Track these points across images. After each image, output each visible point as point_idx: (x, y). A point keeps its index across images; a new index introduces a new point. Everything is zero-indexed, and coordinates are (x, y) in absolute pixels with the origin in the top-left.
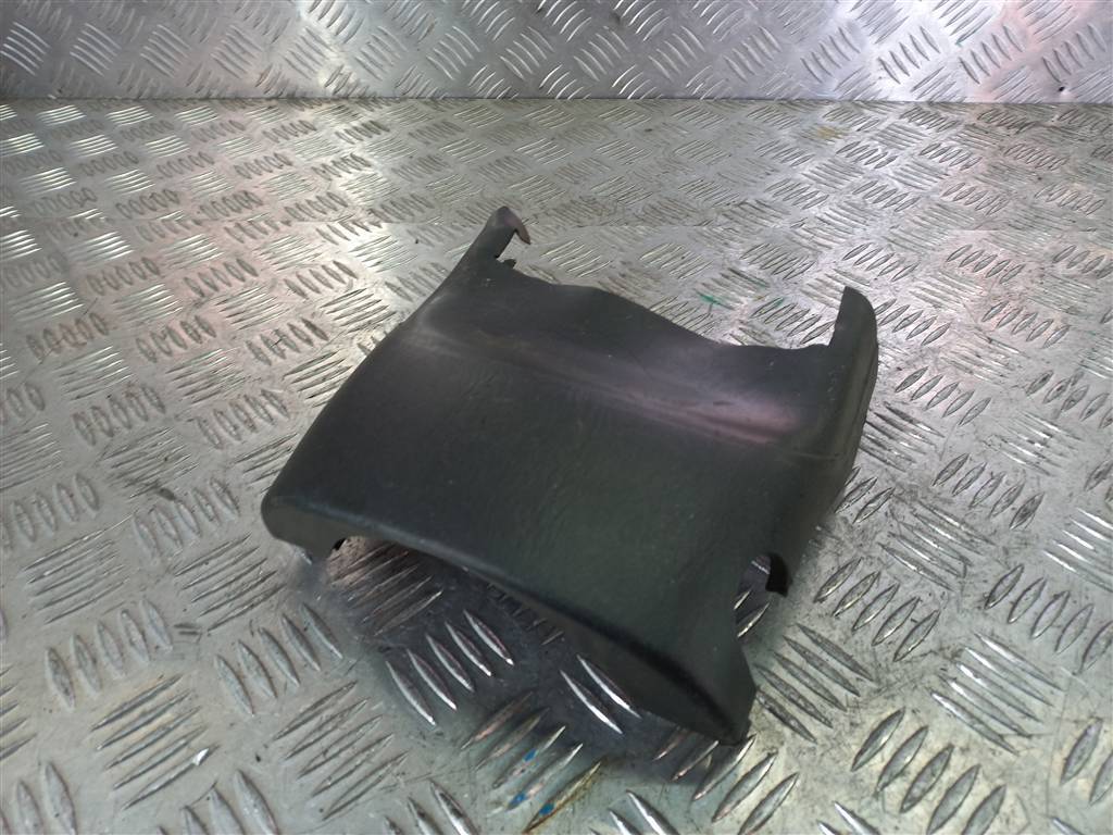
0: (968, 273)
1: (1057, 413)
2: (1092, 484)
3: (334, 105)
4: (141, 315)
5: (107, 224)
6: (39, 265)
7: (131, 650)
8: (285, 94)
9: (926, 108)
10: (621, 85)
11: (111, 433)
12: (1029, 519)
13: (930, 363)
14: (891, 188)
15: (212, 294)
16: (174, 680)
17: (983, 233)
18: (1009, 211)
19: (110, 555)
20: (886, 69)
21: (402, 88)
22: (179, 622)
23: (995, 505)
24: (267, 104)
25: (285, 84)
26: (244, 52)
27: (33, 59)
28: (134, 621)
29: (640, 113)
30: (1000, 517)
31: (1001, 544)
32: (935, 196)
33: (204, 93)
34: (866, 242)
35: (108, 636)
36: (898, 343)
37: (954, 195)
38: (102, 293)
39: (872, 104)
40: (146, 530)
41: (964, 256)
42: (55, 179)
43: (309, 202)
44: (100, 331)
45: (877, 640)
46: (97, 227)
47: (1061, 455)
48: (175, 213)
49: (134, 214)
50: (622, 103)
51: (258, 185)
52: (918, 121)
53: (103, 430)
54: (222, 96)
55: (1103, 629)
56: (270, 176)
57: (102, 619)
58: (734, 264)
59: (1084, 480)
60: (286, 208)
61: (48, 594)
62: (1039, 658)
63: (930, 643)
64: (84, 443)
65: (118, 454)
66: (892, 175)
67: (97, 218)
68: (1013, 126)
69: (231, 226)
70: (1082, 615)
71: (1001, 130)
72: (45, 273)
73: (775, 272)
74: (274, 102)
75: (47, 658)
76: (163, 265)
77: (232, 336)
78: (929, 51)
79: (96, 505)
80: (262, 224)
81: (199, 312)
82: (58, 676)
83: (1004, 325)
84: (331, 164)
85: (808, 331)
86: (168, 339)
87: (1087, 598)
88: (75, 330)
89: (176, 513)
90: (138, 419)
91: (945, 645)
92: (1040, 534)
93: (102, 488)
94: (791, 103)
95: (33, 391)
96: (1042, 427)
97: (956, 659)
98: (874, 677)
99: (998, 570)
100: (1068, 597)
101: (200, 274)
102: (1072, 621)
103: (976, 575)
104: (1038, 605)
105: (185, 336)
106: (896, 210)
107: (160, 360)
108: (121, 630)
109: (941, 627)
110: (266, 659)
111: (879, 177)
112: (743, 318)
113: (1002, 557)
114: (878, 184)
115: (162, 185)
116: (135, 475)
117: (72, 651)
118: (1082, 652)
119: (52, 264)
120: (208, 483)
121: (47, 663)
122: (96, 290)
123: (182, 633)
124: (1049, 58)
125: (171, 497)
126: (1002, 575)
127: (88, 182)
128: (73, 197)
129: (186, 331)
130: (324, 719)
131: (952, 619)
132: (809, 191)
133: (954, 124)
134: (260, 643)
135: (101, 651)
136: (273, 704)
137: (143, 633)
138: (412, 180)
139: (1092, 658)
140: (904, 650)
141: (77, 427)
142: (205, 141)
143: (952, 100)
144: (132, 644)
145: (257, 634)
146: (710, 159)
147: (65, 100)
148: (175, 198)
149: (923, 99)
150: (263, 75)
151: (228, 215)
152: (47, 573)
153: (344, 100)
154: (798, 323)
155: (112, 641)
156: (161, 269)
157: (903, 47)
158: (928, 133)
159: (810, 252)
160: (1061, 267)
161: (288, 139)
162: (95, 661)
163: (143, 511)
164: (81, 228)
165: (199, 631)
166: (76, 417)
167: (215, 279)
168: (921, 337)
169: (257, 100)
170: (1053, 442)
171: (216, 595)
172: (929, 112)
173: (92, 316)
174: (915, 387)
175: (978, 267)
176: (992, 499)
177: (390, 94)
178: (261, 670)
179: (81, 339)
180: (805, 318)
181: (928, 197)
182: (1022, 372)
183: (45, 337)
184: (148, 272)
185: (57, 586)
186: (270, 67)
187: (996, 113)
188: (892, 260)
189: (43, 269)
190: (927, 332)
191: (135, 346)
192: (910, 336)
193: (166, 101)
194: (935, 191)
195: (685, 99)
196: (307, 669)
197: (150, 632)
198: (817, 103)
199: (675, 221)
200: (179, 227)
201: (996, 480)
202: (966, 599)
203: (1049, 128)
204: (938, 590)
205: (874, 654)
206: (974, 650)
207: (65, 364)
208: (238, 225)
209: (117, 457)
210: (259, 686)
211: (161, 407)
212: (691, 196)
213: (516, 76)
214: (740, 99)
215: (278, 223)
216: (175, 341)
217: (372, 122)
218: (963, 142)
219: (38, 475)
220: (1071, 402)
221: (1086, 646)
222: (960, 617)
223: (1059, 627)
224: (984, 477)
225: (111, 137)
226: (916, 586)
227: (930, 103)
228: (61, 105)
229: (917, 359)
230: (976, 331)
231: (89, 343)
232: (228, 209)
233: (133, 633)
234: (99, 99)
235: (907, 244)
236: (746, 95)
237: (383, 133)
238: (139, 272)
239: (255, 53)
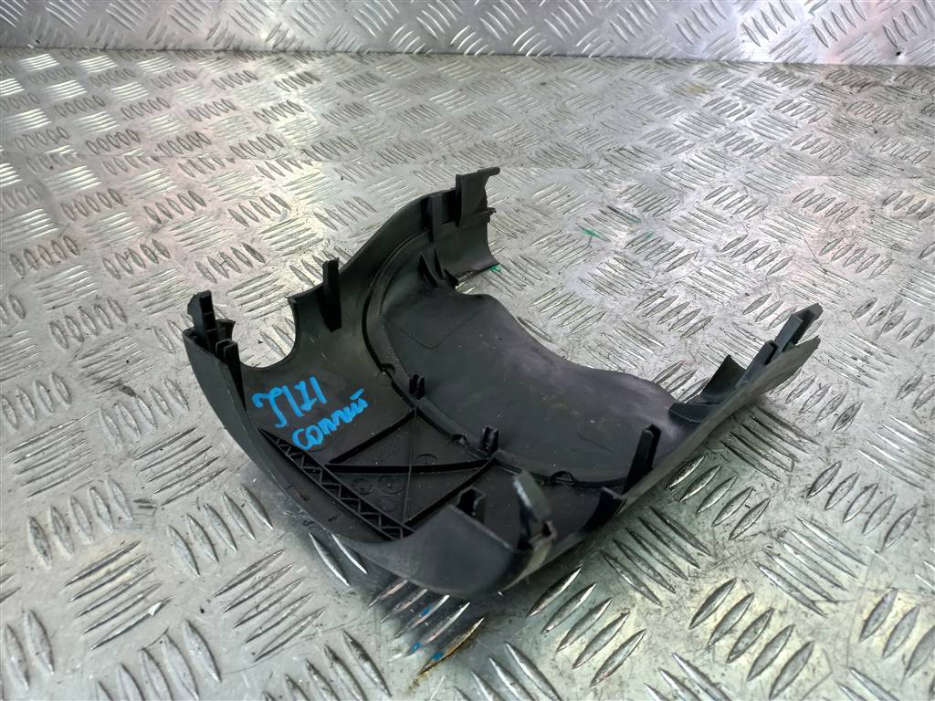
0: (811, 213)
1: (878, 334)
2: (902, 395)
3: (274, 57)
4: (107, 238)
5: (78, 159)
6: (20, 194)
7: (98, 520)
8: (231, 47)
9: (782, 68)
10: (520, 44)
11: (81, 339)
12: (849, 423)
13: (773, 290)
14: (750, 138)
15: (167, 221)
16: (133, 546)
17: (825, 178)
18: (849, 159)
19: (80, 442)
20: (749, 34)
21: (332, 43)
22: (138, 498)
23: (821, 412)
24: (215, 55)
25: (231, 38)
26: (196, 9)
27: (14, 13)
28: (101, 497)
29: (536, 69)
30: (824, 422)
31: (823, 444)
32: (785, 146)
33: (161, 45)
34: (724, 184)
35: (79, 509)
36: (748, 273)
37: (802, 145)
38: (74, 220)
39: (736, 64)
40: (111, 420)
41: (807, 198)
42: (34, 119)
43: (250, 142)
44: (72, 251)
45: (716, 522)
46: (69, 161)
47: (878, 370)
48: (136, 150)
49: (101, 150)
50: (521, 59)
51: (206, 127)
52: (775, 79)
53: (75, 336)
54: (177, 48)
55: (903, 516)
56: (218, 118)
57: (75, 494)
58: (612, 202)
59: (896, 391)
60: (231, 148)
61: (29, 474)
62: (849, 538)
63: (760, 525)
64: (59, 347)
65: (88, 356)
66: (750, 126)
67: (69, 154)
68: (856, 85)
69: (183, 162)
70: (886, 504)
71: (846, 89)
72: (26, 201)
73: (646, 210)
74: (222, 54)
75: (29, 525)
76: (126, 195)
77: (185, 257)
78: (786, 18)
79: (69, 399)
80: (211, 161)
81: (156, 237)
82: (38, 541)
83: (839, 257)
84: (270, 109)
85: (672, 261)
86: (130, 259)
87: (892, 489)
88: (51, 251)
89: (136, 407)
90: (104, 327)
91: (772, 527)
92: (857, 437)
93: (74, 385)
94: (666, 62)
95: (16, 302)
96: (865, 347)
97: (781, 538)
98: (712, 552)
99: (821, 465)
100: (876, 489)
101: (157, 204)
102: (878, 508)
103: (801, 470)
104: (852, 495)
105: (144, 257)
106: (752, 157)
107: (122, 277)
108: (91, 505)
109: (770, 512)
110: (210, 530)
111: (739, 128)
112: (618, 249)
113: (825, 455)
114: (738, 135)
115: (126, 125)
116: (102, 374)
117: (49, 520)
118: (884, 535)
119: (31, 193)
120: (163, 381)
121: (29, 529)
122: (69, 216)
123: (141, 507)
124: (889, 26)
125: (132, 393)
126: (823, 470)
127: (61, 122)
128: (48, 135)
129: (145, 252)
130: (257, 580)
131: (779, 505)
132: (679, 139)
133: (806, 82)
134: (205, 517)
135: (74, 521)
136: (215, 567)
137: (108, 507)
138: (338, 124)
139: (892, 539)
140: (738, 531)
141: (53, 333)
142: (162, 87)
143: (804, 62)
144: (99, 515)
145: (203, 509)
146: (594, 110)
147: (43, 48)
148: (137, 137)
149: (779, 60)
150: (212, 31)
151: (182, 153)
152: (28, 455)
153: (283, 53)
154: (664, 254)
155: (82, 512)
156: (124, 198)
157: (763, 15)
158: (782, 90)
159: (677, 193)
160: (888, 210)
161: (233, 87)
162: (68, 529)
163: (108, 404)
164: (56, 162)
165: (154, 506)
166: (52, 324)
167: (169, 208)
168: (767, 268)
169: (207, 52)
170: (872, 359)
171: (169, 475)
172: (784, 72)
173: (66, 238)
174: (759, 311)
175: (818, 209)
176: (819, 406)
177: (322, 49)
178: (205, 538)
179: (56, 258)
180: (670, 250)
181: (780, 146)
182: (851, 299)
183: (25, 256)
184: (113, 201)
185: (36, 466)
186: (218, 24)
187: (842, 73)
188: (746, 201)
189: (23, 197)
190: (773, 263)
191: (102, 265)
192: (758, 266)
193: (129, 51)
194: (787, 141)
195: (576, 56)
196: (244, 537)
197: (114, 506)
198: (687, 62)
199: (563, 164)
200: (139, 162)
201: (823, 390)
202: (793, 489)
203: (886, 87)
204: (770, 481)
205: (713, 533)
206: (796, 532)
207: (42, 279)
208: (190, 162)
209: (87, 359)
210: (203, 551)
211: (124, 317)
212: (578, 142)
213: (430, 34)
214: (622, 57)
215: (224, 161)
216: (136, 261)
217: (306, 73)
218: (813, 98)
219: (21, 373)
220: (890, 325)
221: (888, 529)
222: (786, 504)
223: (867, 513)
224: (814, 387)
225: (82, 82)
226: (751, 478)
227: (786, 64)
228: (38, 53)
229: (762, 287)
230: (814, 263)
231: (63, 262)
232: (181, 147)
233: (99, 506)
234: (71, 49)
235: (759, 187)
236: (628, 55)
237: (315, 82)
238: (106, 201)
239: (205, 11)
